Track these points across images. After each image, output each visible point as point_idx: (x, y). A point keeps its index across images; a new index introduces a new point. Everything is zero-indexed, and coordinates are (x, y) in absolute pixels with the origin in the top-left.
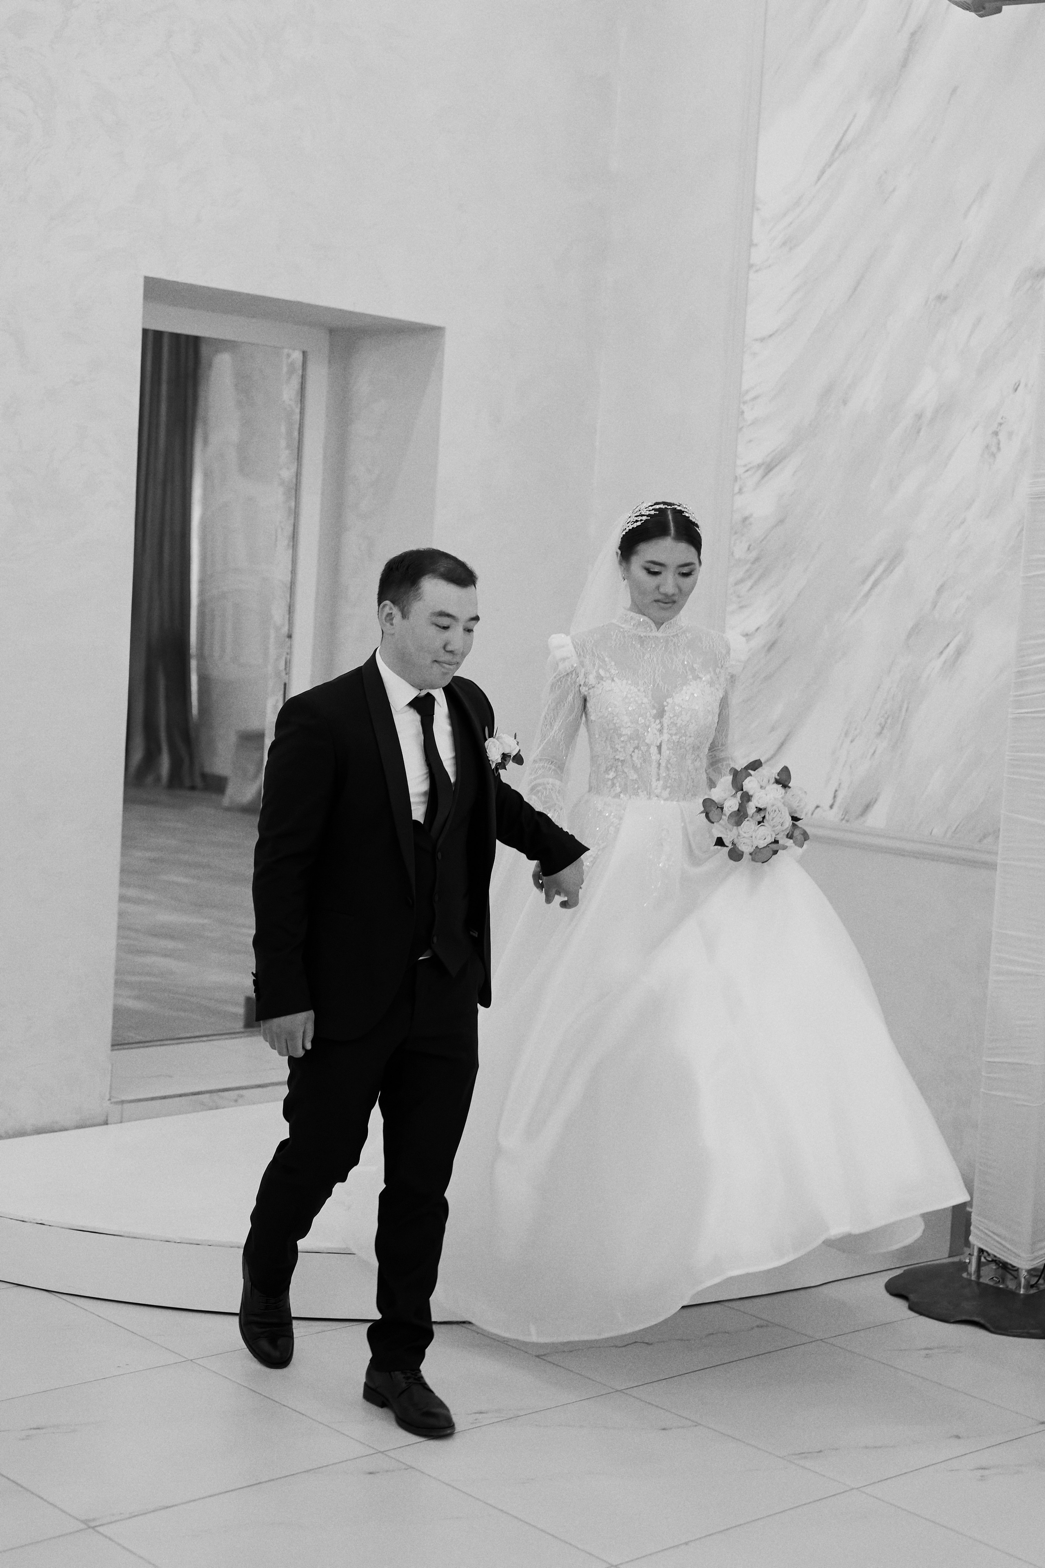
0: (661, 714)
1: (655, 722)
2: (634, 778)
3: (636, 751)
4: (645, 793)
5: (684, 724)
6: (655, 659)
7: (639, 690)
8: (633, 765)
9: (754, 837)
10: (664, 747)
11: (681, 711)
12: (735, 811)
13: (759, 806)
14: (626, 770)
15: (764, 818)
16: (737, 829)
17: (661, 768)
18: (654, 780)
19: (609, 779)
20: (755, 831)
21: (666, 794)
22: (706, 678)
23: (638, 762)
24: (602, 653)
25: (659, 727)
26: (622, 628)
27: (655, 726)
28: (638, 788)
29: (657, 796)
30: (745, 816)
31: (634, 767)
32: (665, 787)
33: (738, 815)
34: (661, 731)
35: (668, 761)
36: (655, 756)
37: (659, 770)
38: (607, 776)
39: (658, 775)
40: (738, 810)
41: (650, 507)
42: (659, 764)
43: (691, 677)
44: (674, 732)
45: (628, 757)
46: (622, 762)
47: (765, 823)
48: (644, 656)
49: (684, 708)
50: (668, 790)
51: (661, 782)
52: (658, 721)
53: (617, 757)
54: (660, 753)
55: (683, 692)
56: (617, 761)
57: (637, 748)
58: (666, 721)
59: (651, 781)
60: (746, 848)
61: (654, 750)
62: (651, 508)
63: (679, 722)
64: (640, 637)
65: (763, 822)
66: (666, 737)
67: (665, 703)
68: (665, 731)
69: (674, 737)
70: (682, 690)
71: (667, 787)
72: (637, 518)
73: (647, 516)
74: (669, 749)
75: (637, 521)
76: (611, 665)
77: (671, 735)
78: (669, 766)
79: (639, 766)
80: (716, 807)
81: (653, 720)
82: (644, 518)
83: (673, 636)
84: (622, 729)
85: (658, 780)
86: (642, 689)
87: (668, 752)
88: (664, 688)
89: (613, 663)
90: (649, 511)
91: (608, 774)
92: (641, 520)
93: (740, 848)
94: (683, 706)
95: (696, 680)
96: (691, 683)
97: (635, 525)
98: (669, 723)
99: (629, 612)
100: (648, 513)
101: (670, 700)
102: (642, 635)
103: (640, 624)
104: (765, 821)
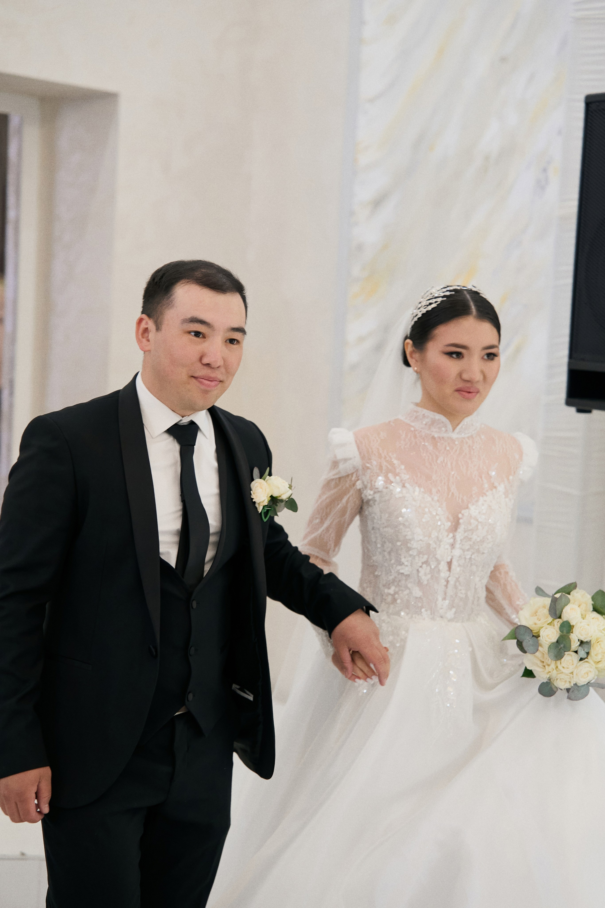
0: (455, 526)
1: (447, 536)
2: (418, 596)
3: (424, 566)
4: (429, 612)
5: (478, 540)
6: (449, 464)
7: (433, 499)
8: (419, 581)
9: (574, 674)
10: (455, 563)
11: (477, 526)
12: (553, 643)
13: (582, 639)
14: (409, 585)
15: (588, 653)
16: (556, 663)
17: (449, 586)
18: (440, 599)
19: (390, 594)
20: (577, 667)
21: (450, 614)
22: (501, 488)
23: (425, 579)
24: (390, 454)
25: (452, 541)
26: (413, 427)
27: (448, 540)
28: (422, 607)
29: (442, 617)
30: (567, 648)
31: (419, 583)
32: (451, 606)
33: (557, 647)
34: (453, 546)
35: (457, 580)
36: (444, 574)
37: (447, 588)
38: (386, 591)
39: (445, 594)
40: (557, 642)
41: (443, 289)
42: (448, 582)
43: (486, 486)
44: (467, 547)
45: (415, 572)
46: (408, 576)
47: (589, 659)
48: (437, 460)
49: (481, 522)
50: (454, 610)
51: (447, 602)
52: (451, 535)
53: (401, 571)
54: (450, 569)
55: (480, 503)
56: (400, 575)
57: (426, 563)
58: (460, 534)
59: (437, 600)
60: (562, 684)
61: (443, 566)
62: (445, 290)
63: (474, 537)
64: (433, 438)
65: (587, 659)
66: (457, 552)
67: (460, 516)
68: (457, 546)
69: (466, 553)
70: (477, 501)
71: (454, 607)
72: (431, 301)
73: (443, 297)
74: (459, 565)
75: (431, 304)
76: (401, 469)
77: (464, 551)
78: (457, 584)
79: (425, 582)
80: (532, 636)
81: (446, 534)
82: (440, 300)
83: (468, 438)
84: (412, 542)
85: (444, 599)
86: (436, 498)
87: (458, 569)
88: (459, 497)
89: (403, 467)
90: (444, 292)
91: (389, 588)
92: (436, 302)
93: (555, 684)
94: (480, 520)
95: (492, 490)
96: (487, 493)
97: (430, 308)
98: (462, 537)
99: (420, 409)
100: (442, 294)
101: (465, 512)
102: (436, 436)
103: (433, 422)
104: (588, 658)
